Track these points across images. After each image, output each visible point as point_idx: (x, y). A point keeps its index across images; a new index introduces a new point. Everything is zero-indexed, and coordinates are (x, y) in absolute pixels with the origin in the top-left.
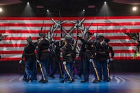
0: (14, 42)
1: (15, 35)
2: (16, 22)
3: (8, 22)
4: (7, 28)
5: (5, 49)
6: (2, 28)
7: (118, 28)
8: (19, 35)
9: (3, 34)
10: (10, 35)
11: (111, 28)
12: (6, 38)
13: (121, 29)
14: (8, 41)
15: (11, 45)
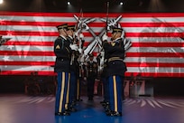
0: (19, 48)
1: (20, 38)
3: (12, 18)
4: (10, 28)
6: (3, 28)
7: (170, 30)
8: (26, 38)
9: (4, 37)
11: (161, 30)
12: (7, 42)
13: (176, 31)
14: (11, 47)
15: (16, 53)
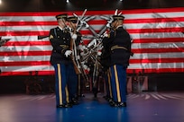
0: (19, 49)
2: (22, 19)
3: (11, 19)
4: (9, 29)
5: (6, 59)
9: (3, 38)
13: (177, 26)
14: (10, 48)
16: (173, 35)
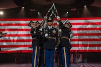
2: (14, 22)
3: (8, 22)
5: (5, 44)
6: (3, 28)
7: (95, 26)
9: (3, 32)
10: (8, 33)
11: (89, 26)
13: (98, 27)
14: (7, 38)
15: (10, 41)
16: (96, 32)
